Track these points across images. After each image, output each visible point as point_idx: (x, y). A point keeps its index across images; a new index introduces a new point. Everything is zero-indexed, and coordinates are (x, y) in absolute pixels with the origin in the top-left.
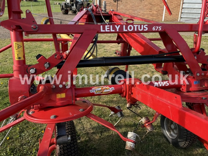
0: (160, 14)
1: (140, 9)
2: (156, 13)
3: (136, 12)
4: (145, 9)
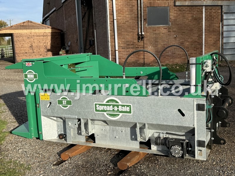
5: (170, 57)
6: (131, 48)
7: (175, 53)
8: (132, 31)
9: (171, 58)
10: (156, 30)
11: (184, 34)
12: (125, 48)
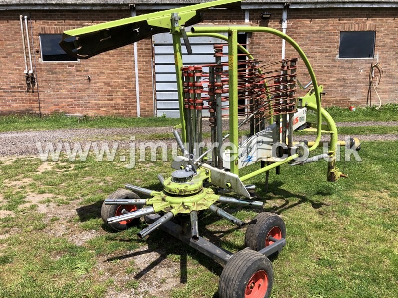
0: (130, 104)
1: (88, 96)
2: (123, 102)
3: (81, 102)
4: (99, 95)
5: (82, 107)
6: (18, 92)
7: (89, 103)
8: (17, 69)
9: (83, 110)
10: (56, 68)
11: (102, 74)
12: (9, 92)
